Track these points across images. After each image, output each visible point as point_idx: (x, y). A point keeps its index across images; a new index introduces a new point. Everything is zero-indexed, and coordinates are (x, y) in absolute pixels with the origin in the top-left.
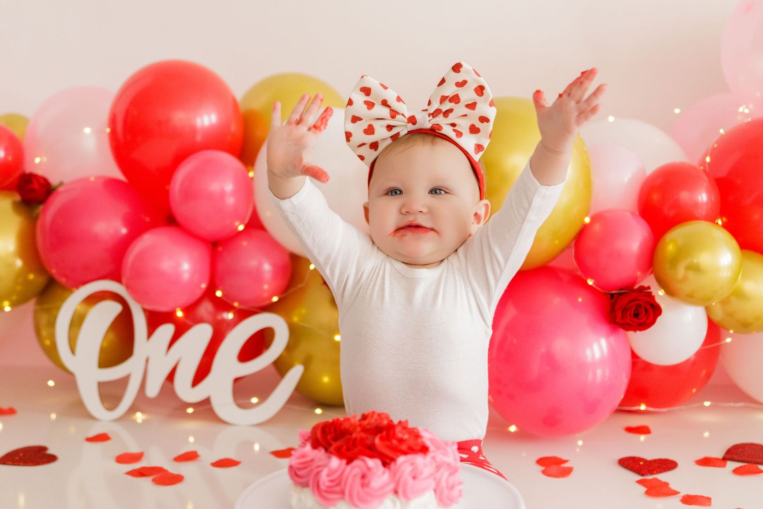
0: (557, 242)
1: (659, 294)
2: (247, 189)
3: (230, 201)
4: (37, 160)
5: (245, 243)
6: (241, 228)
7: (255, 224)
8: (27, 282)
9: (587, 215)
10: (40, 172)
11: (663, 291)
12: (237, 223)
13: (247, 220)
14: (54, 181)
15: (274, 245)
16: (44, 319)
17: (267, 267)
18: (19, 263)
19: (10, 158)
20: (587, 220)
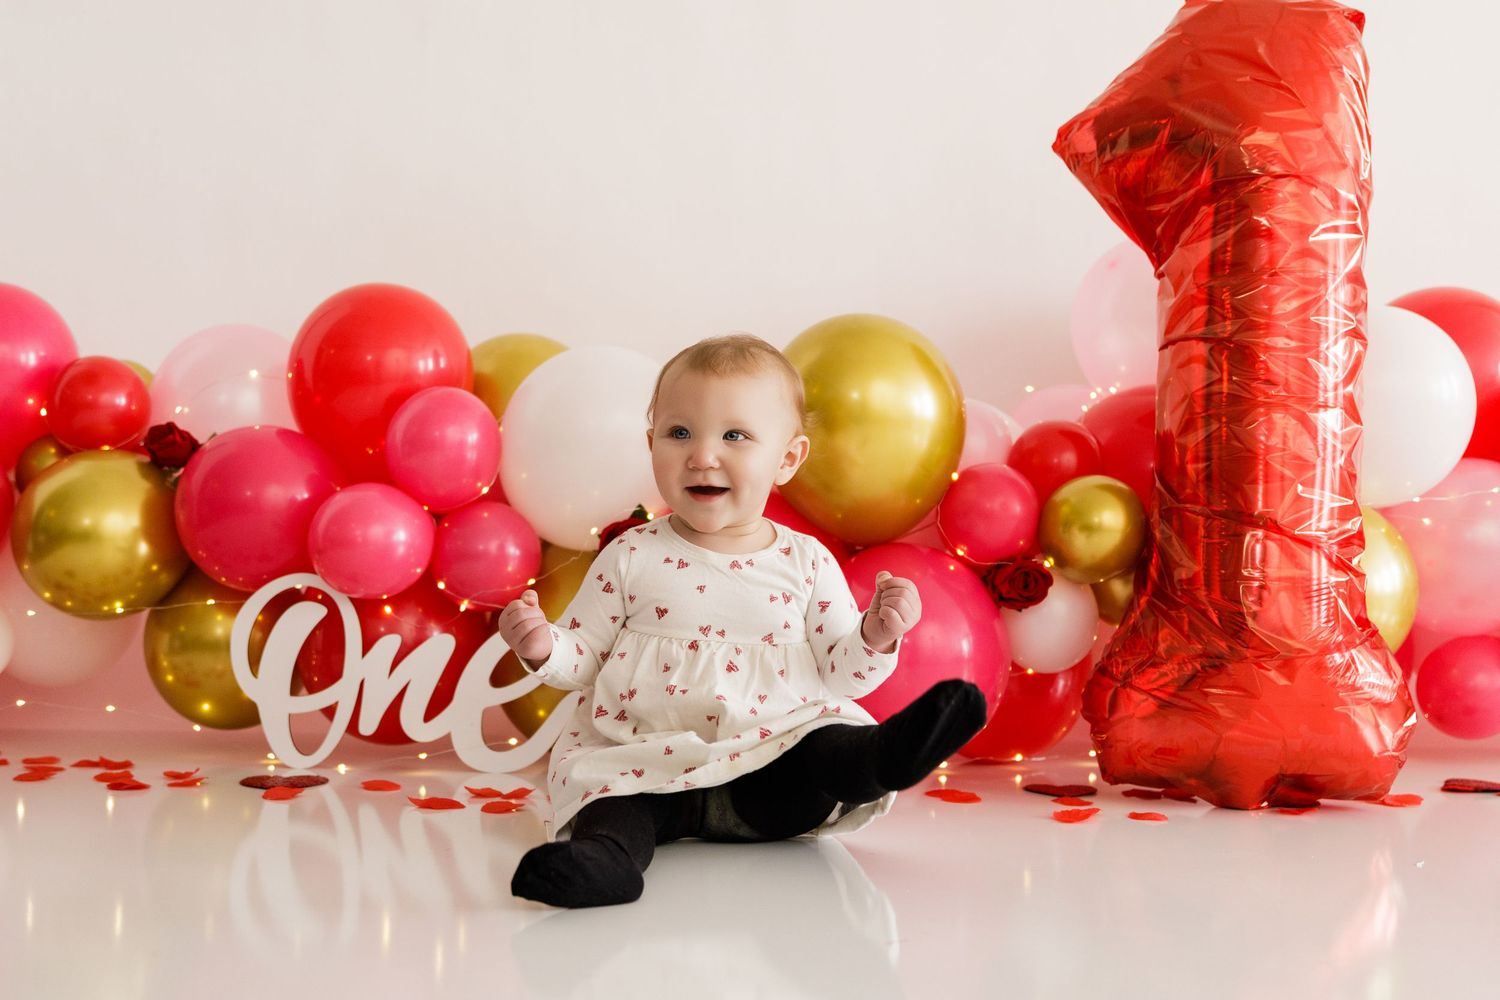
0: (918, 501)
1: (1049, 563)
2: (493, 445)
3: (471, 455)
4: (178, 410)
5: (486, 515)
6: (485, 490)
7: (498, 495)
8: (149, 576)
9: (955, 469)
10: (181, 426)
11: (1051, 560)
12: (479, 484)
13: (492, 483)
14: (201, 436)
15: (520, 525)
16: (164, 640)
17: (513, 551)
18: (144, 548)
19: (133, 407)
20: (955, 476)
